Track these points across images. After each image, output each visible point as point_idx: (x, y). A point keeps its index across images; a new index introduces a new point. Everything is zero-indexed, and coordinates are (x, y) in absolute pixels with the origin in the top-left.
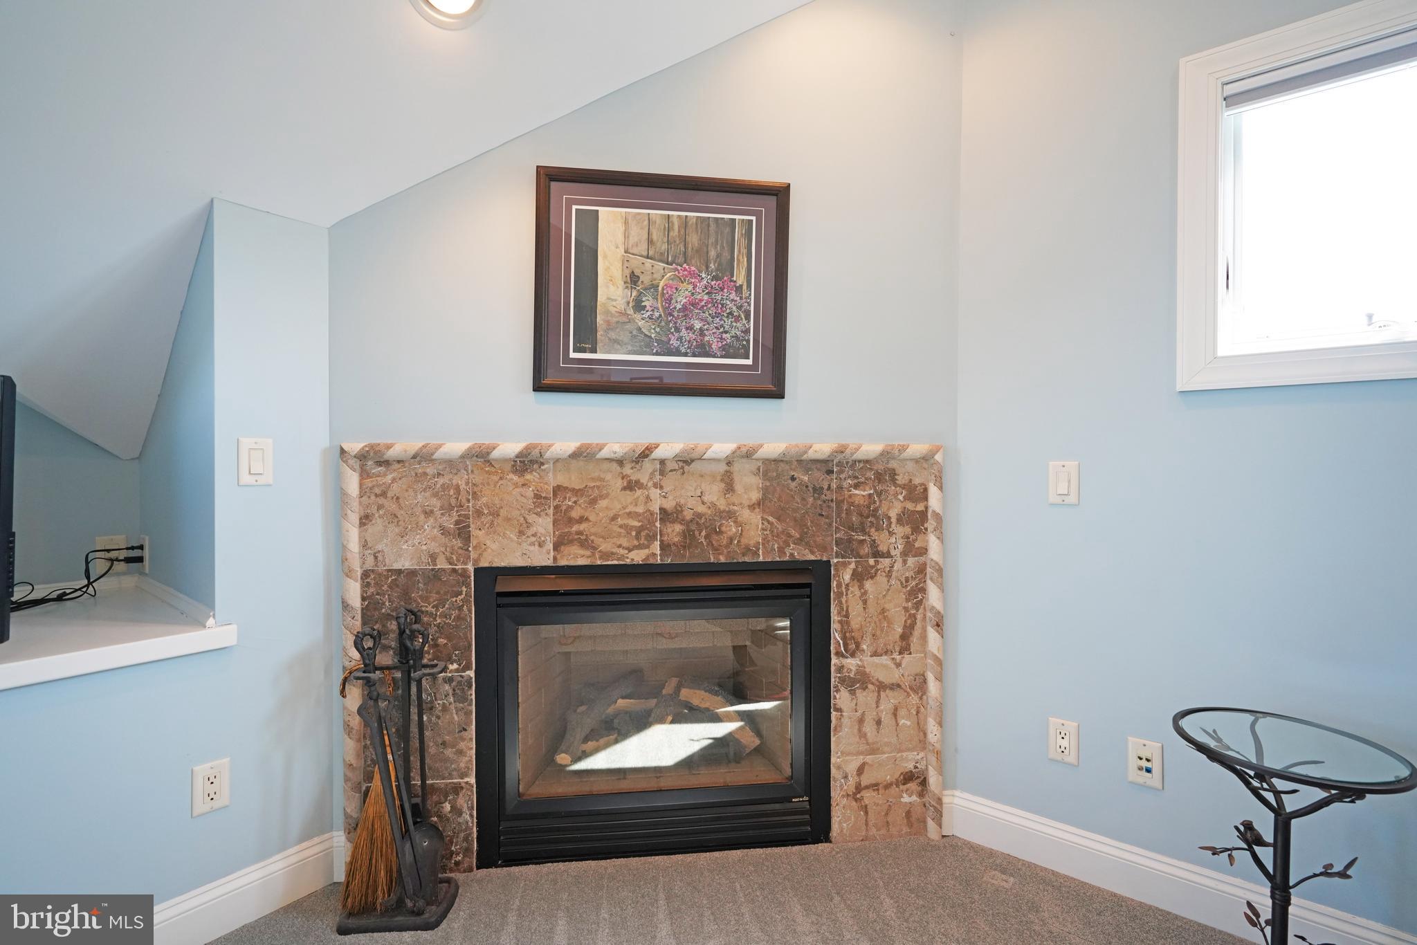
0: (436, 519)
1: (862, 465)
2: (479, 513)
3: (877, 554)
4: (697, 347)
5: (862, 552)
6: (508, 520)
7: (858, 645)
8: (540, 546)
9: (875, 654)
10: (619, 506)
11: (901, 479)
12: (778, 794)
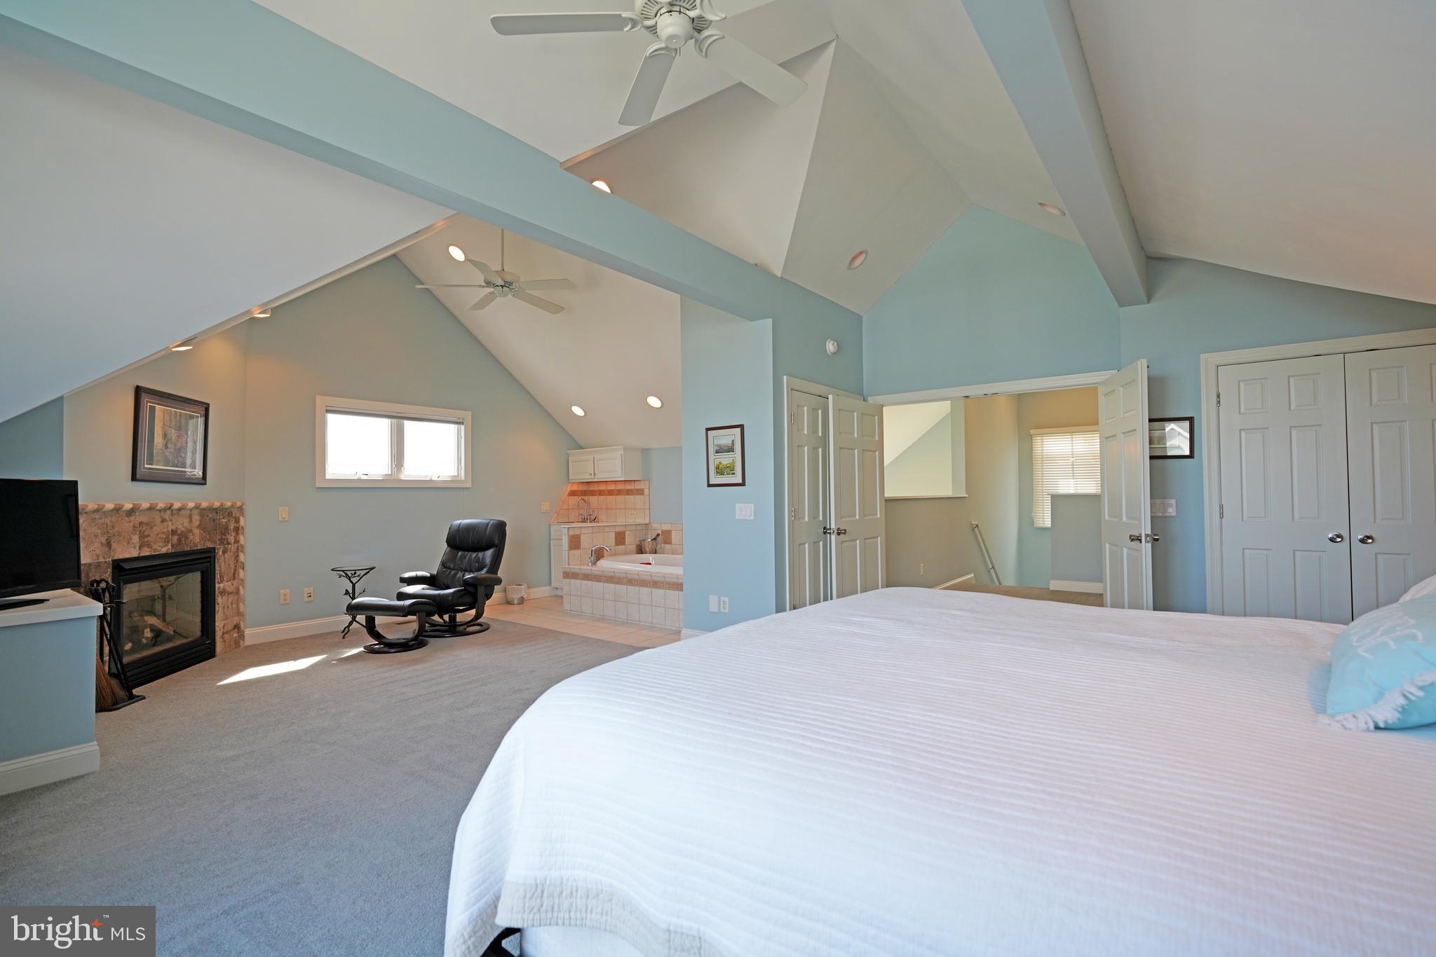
1: (226, 510)
2: (114, 535)
3: (229, 544)
5: (224, 543)
6: (124, 537)
7: (222, 579)
8: (135, 548)
9: (226, 582)
10: (159, 529)
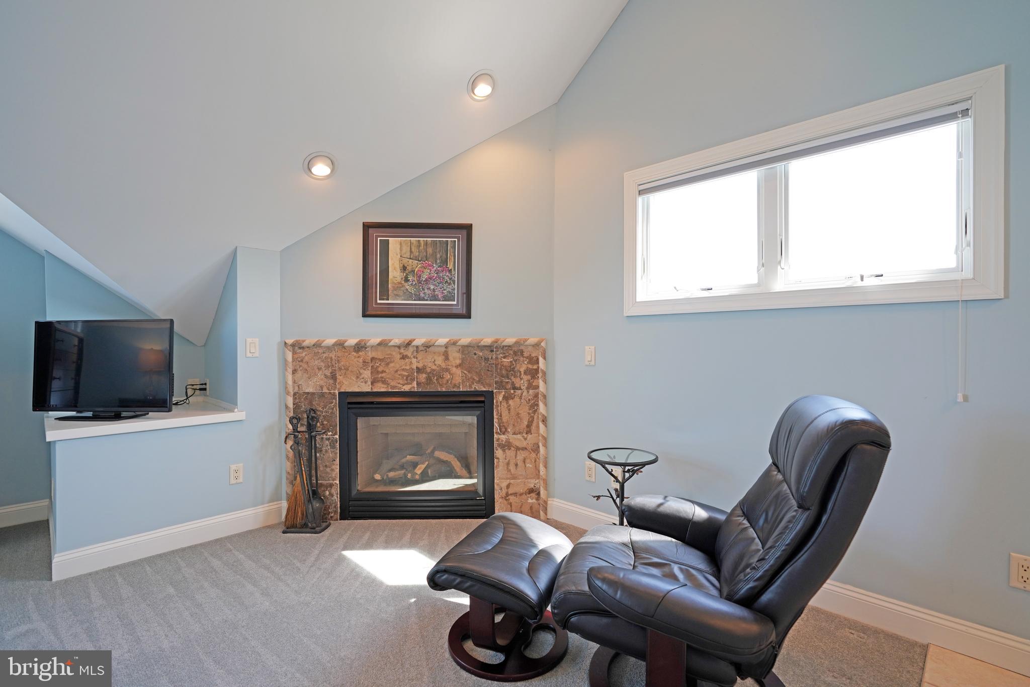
0: (323, 371)
1: (507, 348)
2: (340, 369)
4: (432, 297)
5: (507, 387)
6: (352, 372)
7: (506, 429)
8: (366, 383)
9: (514, 434)
10: (399, 366)
11: (525, 354)
12: (471, 496)
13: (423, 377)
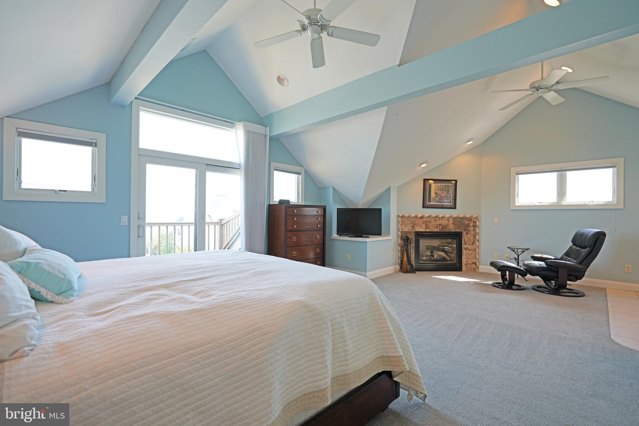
0: (410, 225)
1: (467, 218)
2: (415, 224)
4: (444, 202)
7: (466, 244)
8: (423, 229)
9: (469, 245)
10: (433, 223)
11: (473, 220)
12: (455, 264)
13: (441, 227)
